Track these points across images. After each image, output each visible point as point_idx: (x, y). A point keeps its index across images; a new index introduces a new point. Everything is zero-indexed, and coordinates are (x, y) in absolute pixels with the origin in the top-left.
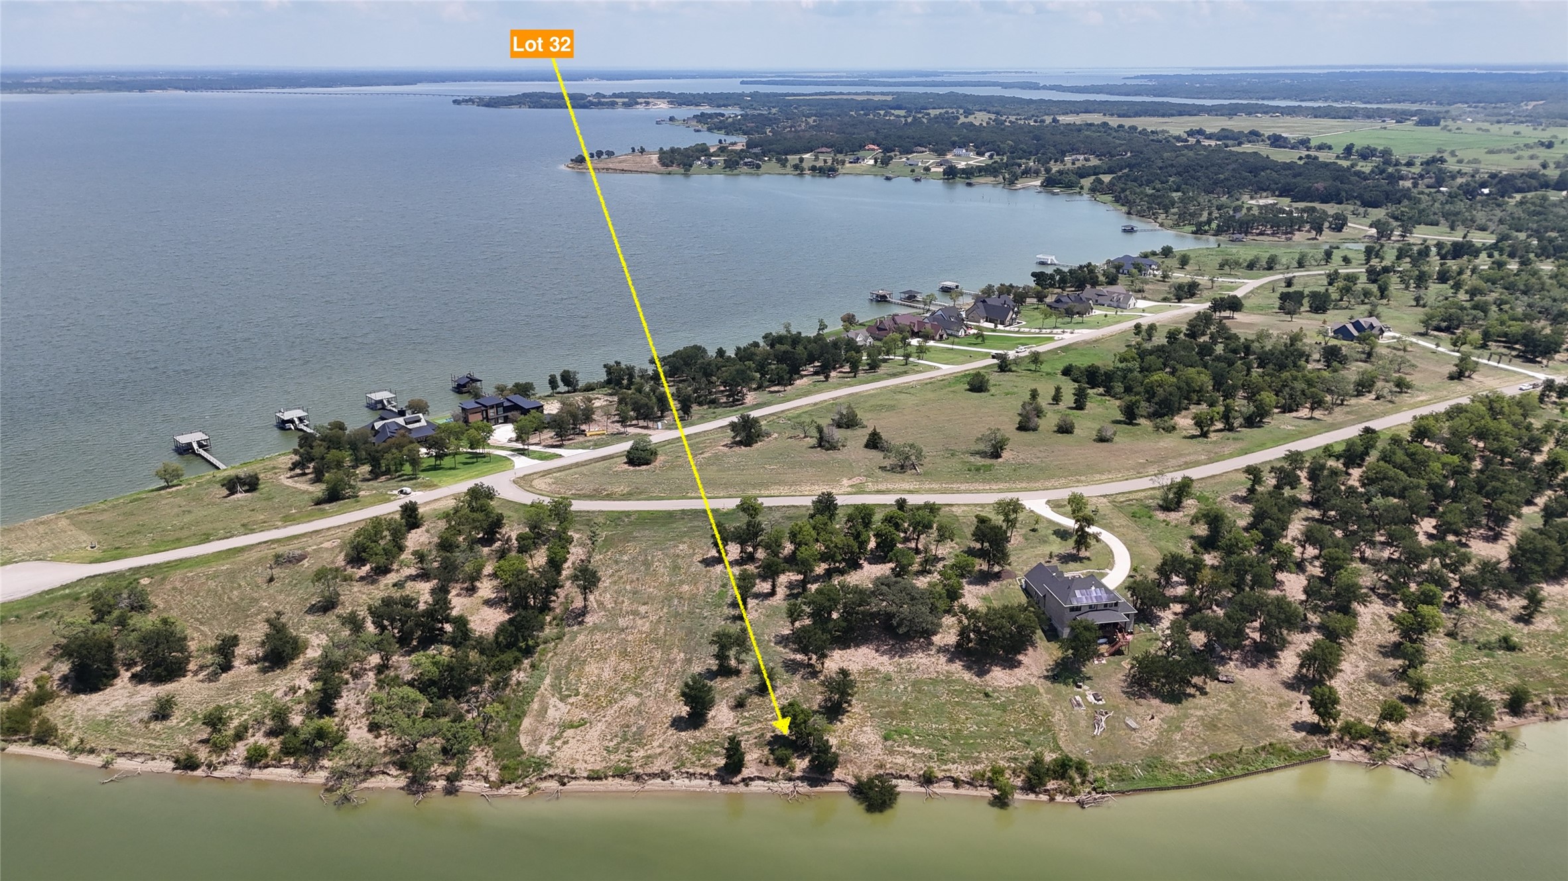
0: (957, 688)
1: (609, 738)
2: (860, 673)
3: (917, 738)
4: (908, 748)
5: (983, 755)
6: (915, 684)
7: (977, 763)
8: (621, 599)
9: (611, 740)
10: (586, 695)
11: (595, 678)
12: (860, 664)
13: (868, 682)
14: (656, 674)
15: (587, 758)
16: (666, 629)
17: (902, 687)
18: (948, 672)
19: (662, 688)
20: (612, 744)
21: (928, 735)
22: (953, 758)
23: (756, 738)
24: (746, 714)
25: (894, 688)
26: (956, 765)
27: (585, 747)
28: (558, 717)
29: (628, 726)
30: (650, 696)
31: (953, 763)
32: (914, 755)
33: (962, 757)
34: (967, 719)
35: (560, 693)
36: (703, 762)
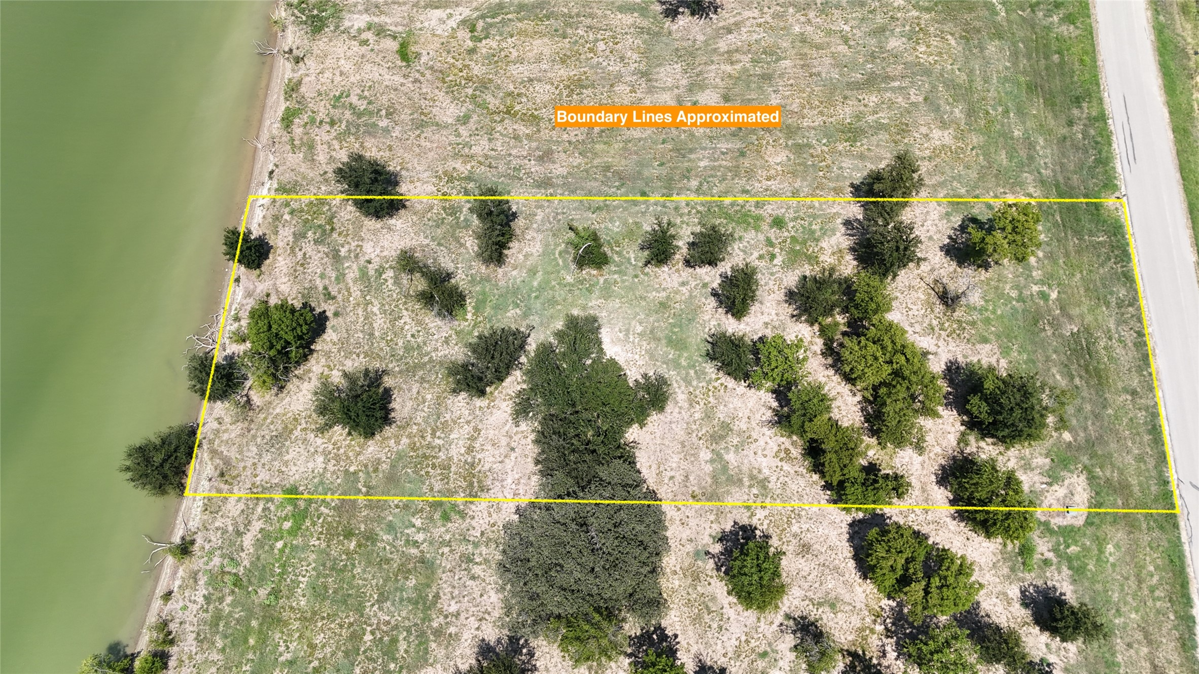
0: (402, 646)
1: (366, 93)
2: (472, 465)
3: (280, 544)
4: (257, 525)
5: (215, 656)
6: (427, 565)
7: (199, 640)
8: (746, 59)
9: (361, 97)
10: (472, 51)
11: (515, 54)
12: (497, 467)
13: (445, 478)
14: (517, 138)
15: (328, 74)
16: (640, 140)
17: (420, 537)
18: (456, 637)
19: (476, 150)
20: (354, 99)
21: (283, 566)
22: (221, 600)
23: (325, 288)
24: (390, 274)
25: (418, 522)
26: (201, 600)
27: (346, 66)
28: (426, 24)
29: (389, 115)
30: (459, 135)
31: (207, 598)
32: (239, 534)
33: (218, 617)
34: (312, 646)
35: (483, 17)
36: (287, 217)
